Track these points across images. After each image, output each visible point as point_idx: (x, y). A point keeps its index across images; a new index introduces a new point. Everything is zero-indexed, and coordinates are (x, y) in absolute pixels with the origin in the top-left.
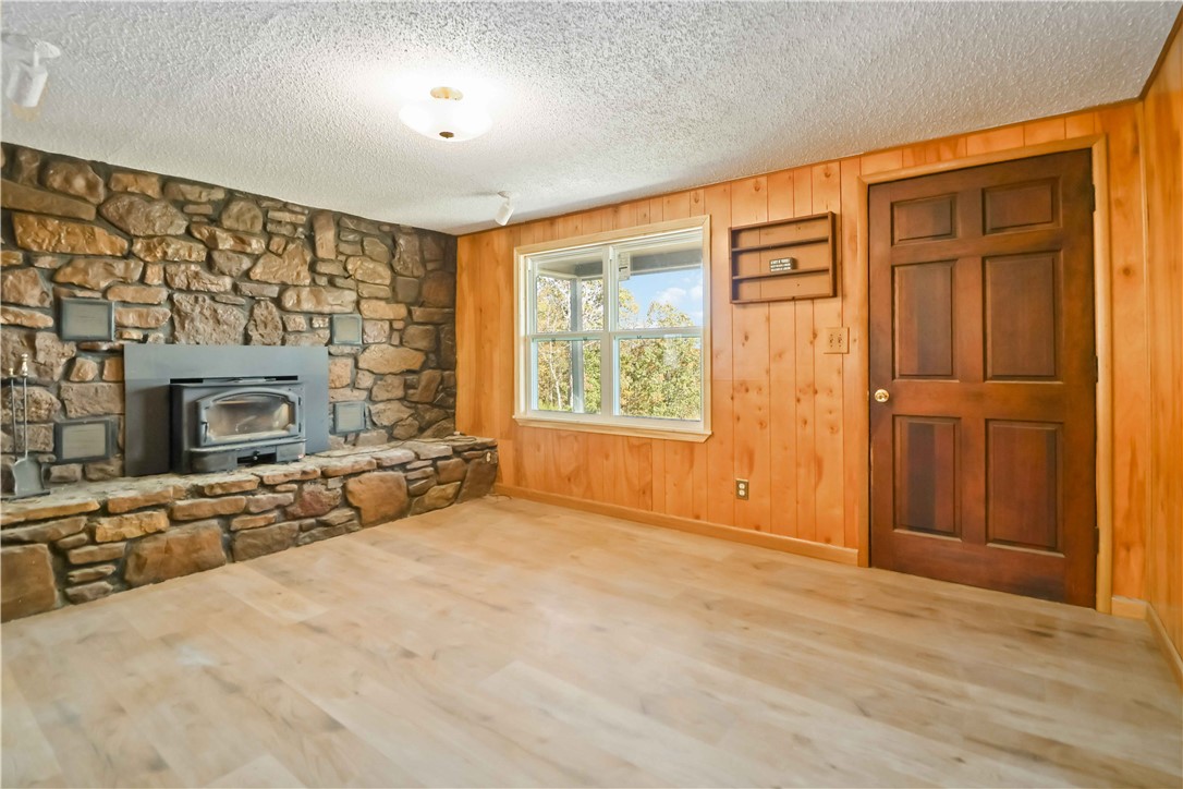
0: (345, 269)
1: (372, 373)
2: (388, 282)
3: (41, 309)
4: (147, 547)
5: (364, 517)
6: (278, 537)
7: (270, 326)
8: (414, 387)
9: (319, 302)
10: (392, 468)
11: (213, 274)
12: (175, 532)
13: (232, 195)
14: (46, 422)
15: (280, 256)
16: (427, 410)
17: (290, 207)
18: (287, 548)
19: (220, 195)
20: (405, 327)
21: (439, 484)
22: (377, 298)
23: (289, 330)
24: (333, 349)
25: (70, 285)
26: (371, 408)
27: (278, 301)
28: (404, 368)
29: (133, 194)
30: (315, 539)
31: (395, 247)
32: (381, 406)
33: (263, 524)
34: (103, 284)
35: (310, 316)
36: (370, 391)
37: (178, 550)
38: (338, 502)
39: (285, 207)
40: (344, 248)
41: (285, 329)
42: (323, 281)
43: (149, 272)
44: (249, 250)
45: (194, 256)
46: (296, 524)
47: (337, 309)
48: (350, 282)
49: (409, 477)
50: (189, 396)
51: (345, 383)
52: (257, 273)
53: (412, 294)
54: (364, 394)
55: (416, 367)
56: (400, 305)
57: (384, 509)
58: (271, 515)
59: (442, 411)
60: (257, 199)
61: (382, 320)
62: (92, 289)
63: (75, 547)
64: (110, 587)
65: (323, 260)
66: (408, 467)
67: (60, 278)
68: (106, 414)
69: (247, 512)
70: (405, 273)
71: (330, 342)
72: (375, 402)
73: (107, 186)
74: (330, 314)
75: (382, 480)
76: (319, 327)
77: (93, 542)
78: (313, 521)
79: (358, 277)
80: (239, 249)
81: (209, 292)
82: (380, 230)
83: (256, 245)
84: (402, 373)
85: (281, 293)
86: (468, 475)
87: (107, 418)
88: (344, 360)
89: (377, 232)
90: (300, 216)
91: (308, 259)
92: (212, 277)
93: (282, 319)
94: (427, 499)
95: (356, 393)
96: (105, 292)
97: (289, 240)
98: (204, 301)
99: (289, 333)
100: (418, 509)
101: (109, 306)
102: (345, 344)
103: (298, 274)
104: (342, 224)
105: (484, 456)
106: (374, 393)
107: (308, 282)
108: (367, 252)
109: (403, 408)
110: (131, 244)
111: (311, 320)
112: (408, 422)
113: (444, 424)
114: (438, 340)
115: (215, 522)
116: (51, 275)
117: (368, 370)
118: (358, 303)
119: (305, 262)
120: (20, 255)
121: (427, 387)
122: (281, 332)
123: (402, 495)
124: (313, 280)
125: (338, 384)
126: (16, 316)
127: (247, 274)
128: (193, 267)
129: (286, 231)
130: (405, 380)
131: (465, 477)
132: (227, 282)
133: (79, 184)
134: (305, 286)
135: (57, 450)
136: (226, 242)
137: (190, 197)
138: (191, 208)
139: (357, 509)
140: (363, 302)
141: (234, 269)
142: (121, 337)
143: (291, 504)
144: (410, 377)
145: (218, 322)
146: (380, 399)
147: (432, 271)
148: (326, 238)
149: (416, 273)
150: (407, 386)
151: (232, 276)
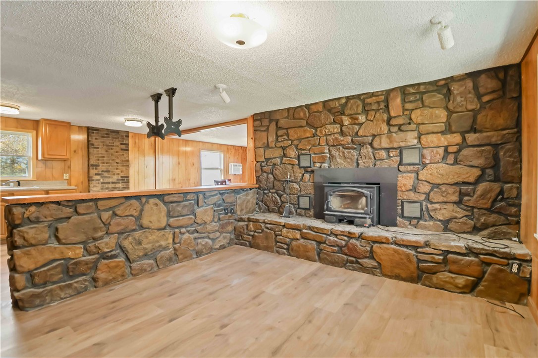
0: (411, 119)
1: (429, 182)
2: (444, 120)
3: (295, 158)
4: (294, 243)
5: (383, 270)
6: (337, 260)
7: (367, 157)
8: (468, 195)
9: (391, 142)
10: (406, 246)
11: (344, 137)
12: (302, 241)
13: (348, 98)
14: (296, 195)
15: (372, 121)
16: (484, 214)
17: (375, 94)
18: (341, 267)
19: (344, 101)
20: (459, 151)
21: (450, 272)
22: (433, 133)
23: (377, 159)
24: (402, 168)
25: (301, 149)
26: (429, 206)
27: (371, 144)
28: (460, 180)
29: (315, 112)
30: (354, 269)
31: (450, 94)
32: (437, 206)
33: (330, 251)
34: (308, 148)
35: (388, 150)
36: (428, 195)
37: (302, 249)
38: (368, 255)
39: (373, 95)
40: (409, 106)
41: (375, 159)
42: (395, 129)
43: (321, 141)
44: (357, 122)
45: (335, 131)
46: (345, 257)
47: (402, 144)
48: (413, 126)
49: (419, 257)
50: (326, 190)
51: (408, 189)
52: (361, 133)
53: (467, 124)
54: (423, 197)
55: (472, 180)
56: (455, 135)
57: (397, 271)
58: (334, 248)
59: (503, 218)
60: (358, 96)
61: (439, 147)
62: (306, 150)
63: (279, 236)
64: (286, 252)
65: (394, 117)
66: (419, 250)
67: (299, 148)
68: (310, 194)
69: (325, 243)
70: (460, 109)
71: (401, 163)
72: (432, 203)
73: (309, 111)
74: (400, 148)
75: (396, 251)
76: (394, 156)
77: (281, 235)
78: (354, 259)
79: (419, 121)
80: (353, 123)
81: (341, 145)
82: (437, 86)
83: (362, 118)
84: (456, 184)
85: (372, 141)
86: (486, 275)
87: (310, 195)
88: (409, 175)
89: (435, 88)
90: (380, 97)
91: (386, 119)
92: (342, 138)
93: (373, 153)
94: (434, 278)
95: (417, 195)
96: (309, 150)
97: (377, 111)
98: (339, 149)
99: (378, 160)
100: (427, 283)
101: (310, 154)
102: (409, 165)
103: (381, 128)
104: (406, 92)
105: (511, 266)
106: (430, 197)
107: (386, 132)
108: (426, 104)
109: (459, 210)
110: (316, 131)
111: (389, 152)
112: (461, 220)
113: (504, 229)
114: (496, 158)
115: (314, 243)
116: (296, 146)
117: (426, 181)
118: (419, 138)
119: (384, 121)
120: (290, 142)
121: (483, 196)
122: (373, 160)
123: (413, 267)
124: (389, 130)
125: (404, 189)
126: (290, 160)
127: (357, 133)
128: (336, 135)
129: (375, 107)
130: (460, 189)
131: (483, 277)
132: (349, 139)
133: (302, 114)
134: (384, 134)
135: (298, 204)
136: (346, 121)
137: (332, 107)
138: (334, 111)
139: (379, 264)
140: (422, 137)
141: (351, 133)
142: (314, 167)
143: (343, 247)
144: (464, 188)
145: (345, 158)
146: (436, 201)
147: (488, 102)
148: (396, 104)
149: (470, 107)
150: (462, 194)
151: (351, 136)
